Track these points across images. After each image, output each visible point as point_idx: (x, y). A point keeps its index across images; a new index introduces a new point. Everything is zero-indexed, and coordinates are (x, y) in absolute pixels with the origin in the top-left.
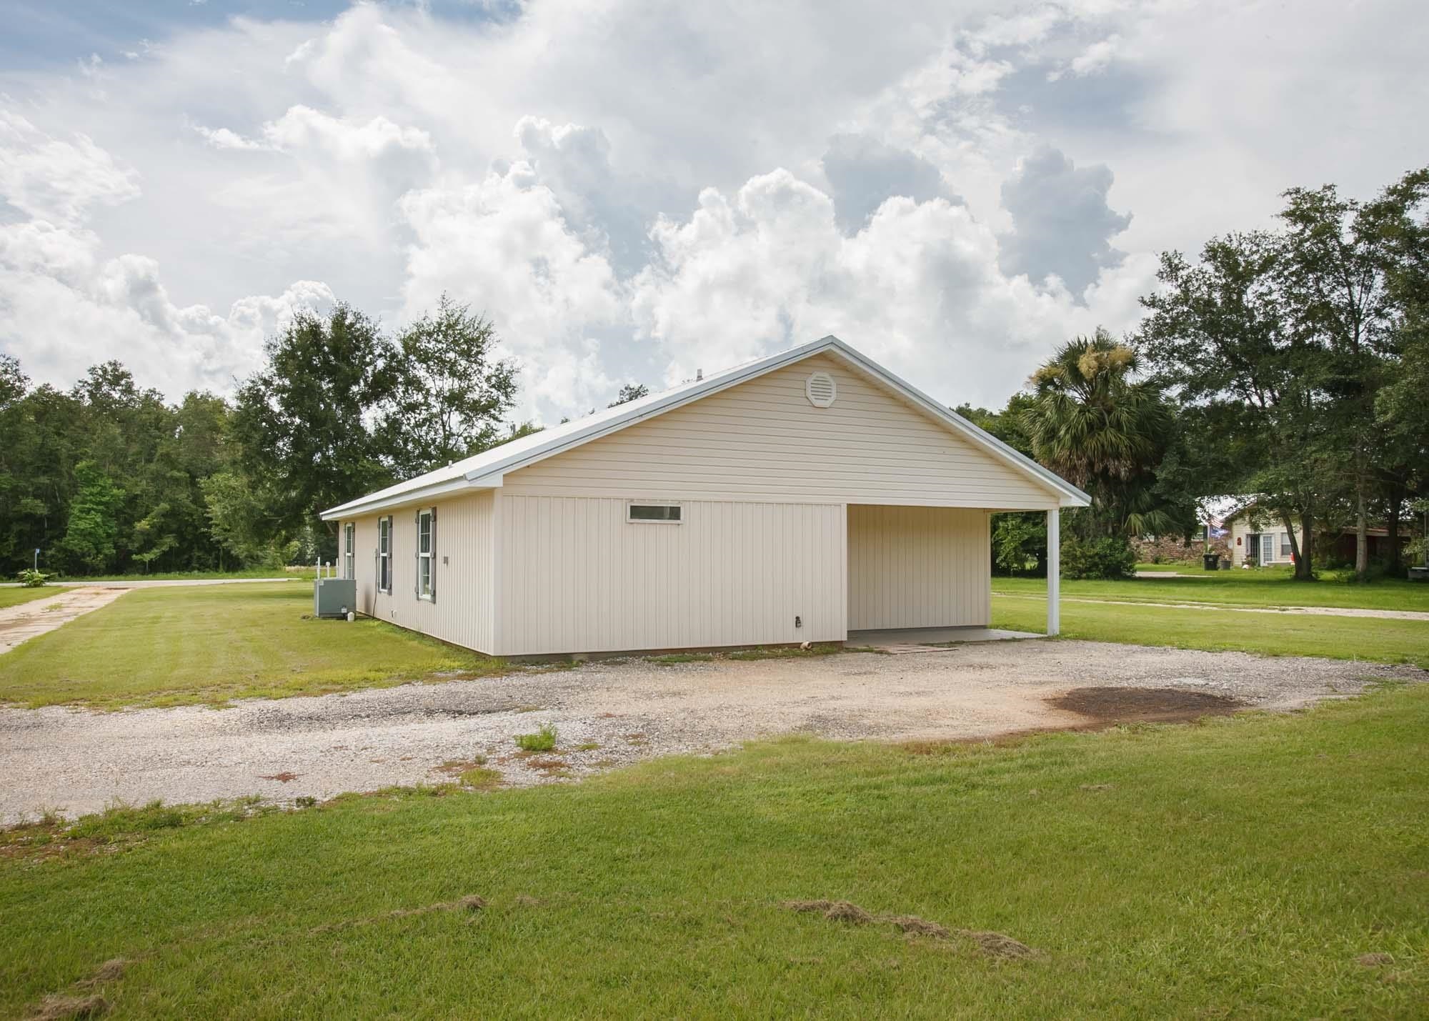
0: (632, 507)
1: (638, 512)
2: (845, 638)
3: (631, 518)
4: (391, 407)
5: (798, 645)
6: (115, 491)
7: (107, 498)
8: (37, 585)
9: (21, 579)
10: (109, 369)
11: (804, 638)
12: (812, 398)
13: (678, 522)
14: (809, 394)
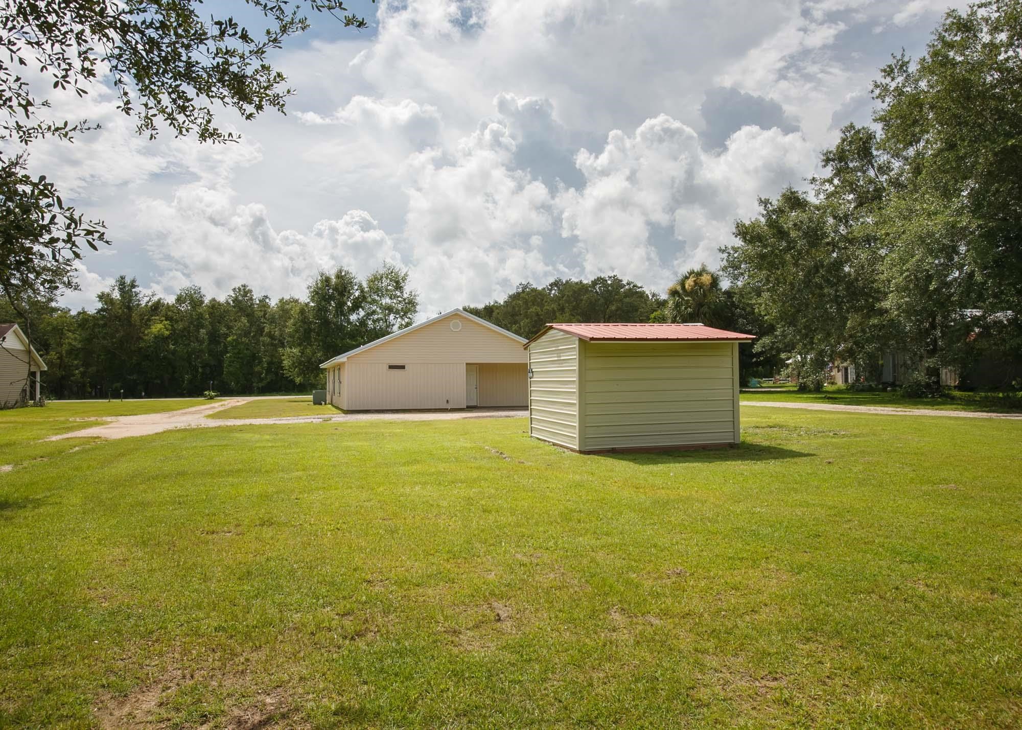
1: (391, 367)
2: (465, 407)
3: (389, 369)
4: (362, 313)
5: (447, 409)
6: (245, 352)
7: (242, 355)
8: (212, 398)
9: (205, 396)
10: (242, 288)
11: (449, 406)
12: (452, 329)
13: (405, 370)
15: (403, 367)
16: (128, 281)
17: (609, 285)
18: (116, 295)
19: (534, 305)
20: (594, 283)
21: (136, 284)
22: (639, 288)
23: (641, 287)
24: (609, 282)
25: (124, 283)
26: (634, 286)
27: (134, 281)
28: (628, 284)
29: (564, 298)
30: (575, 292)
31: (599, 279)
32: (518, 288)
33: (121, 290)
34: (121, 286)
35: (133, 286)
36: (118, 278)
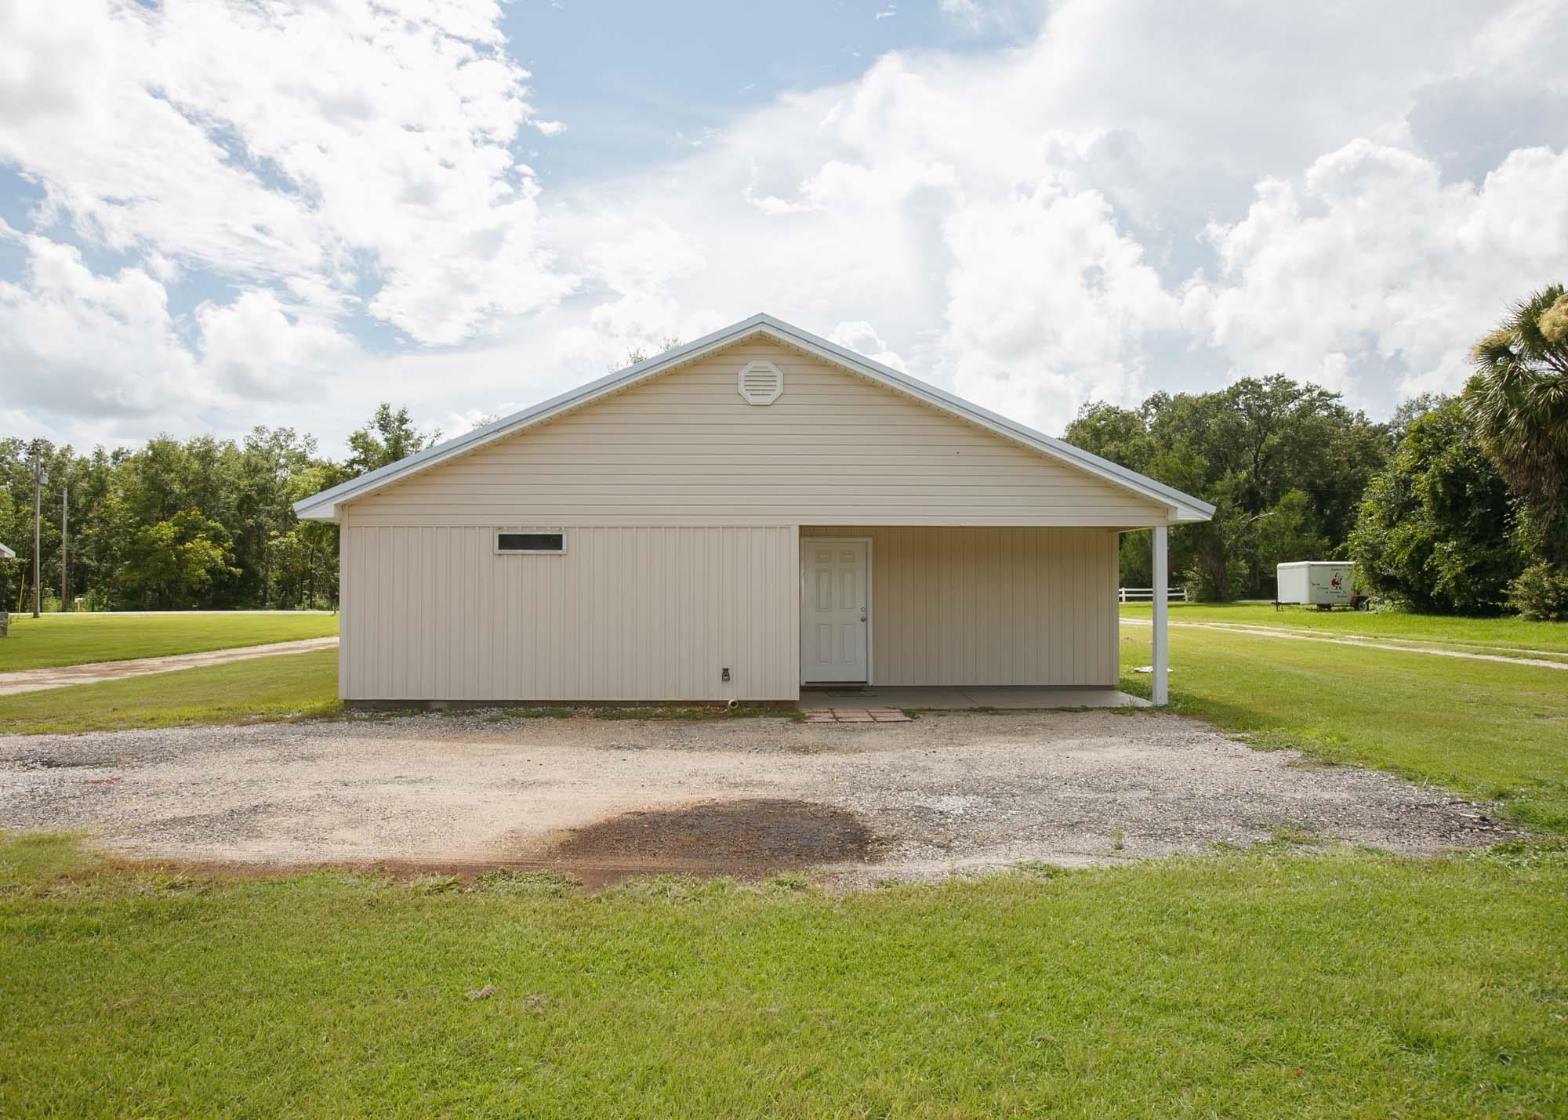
0: (500, 536)
1: (508, 542)
2: (795, 696)
3: (500, 548)
5: (723, 704)
11: (730, 694)
12: (747, 395)
13: (560, 552)
14: (742, 389)
15: (552, 542)
17: (1265, 395)
19: (1112, 439)
20: (1234, 393)
21: (408, 417)
22: (1332, 397)
23: (1337, 396)
24: (1266, 389)
25: (388, 416)
26: (1321, 394)
27: (403, 412)
28: (1309, 390)
29: (1173, 423)
30: (1195, 410)
31: (1246, 383)
32: (1081, 411)
33: (384, 428)
34: (384, 423)
35: (403, 420)
36: (377, 408)
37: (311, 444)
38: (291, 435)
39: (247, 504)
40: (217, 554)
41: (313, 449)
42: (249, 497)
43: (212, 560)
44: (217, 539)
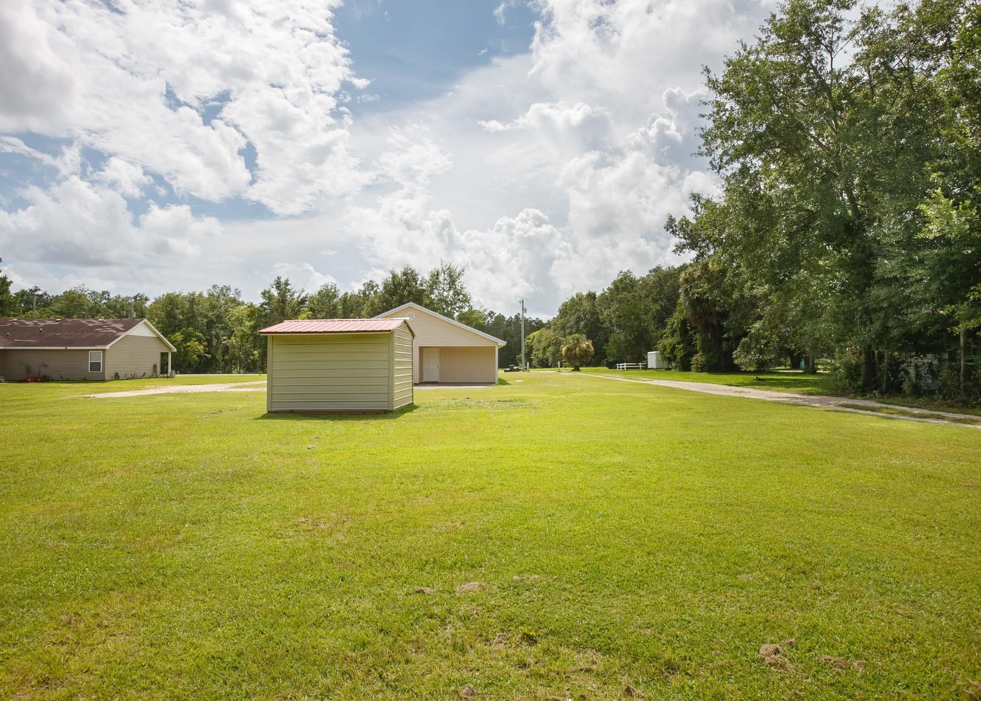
14: (407, 317)
16: (283, 280)
18: (275, 292)
21: (289, 282)
25: (280, 282)
27: (287, 280)
33: (278, 288)
34: (278, 285)
35: (287, 284)
36: (276, 278)
37: (238, 293)
38: (228, 289)
39: (210, 324)
40: (201, 347)
41: (239, 296)
42: (212, 321)
43: (199, 351)
44: (200, 340)
